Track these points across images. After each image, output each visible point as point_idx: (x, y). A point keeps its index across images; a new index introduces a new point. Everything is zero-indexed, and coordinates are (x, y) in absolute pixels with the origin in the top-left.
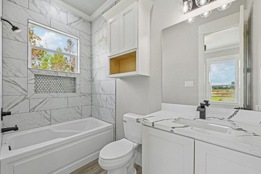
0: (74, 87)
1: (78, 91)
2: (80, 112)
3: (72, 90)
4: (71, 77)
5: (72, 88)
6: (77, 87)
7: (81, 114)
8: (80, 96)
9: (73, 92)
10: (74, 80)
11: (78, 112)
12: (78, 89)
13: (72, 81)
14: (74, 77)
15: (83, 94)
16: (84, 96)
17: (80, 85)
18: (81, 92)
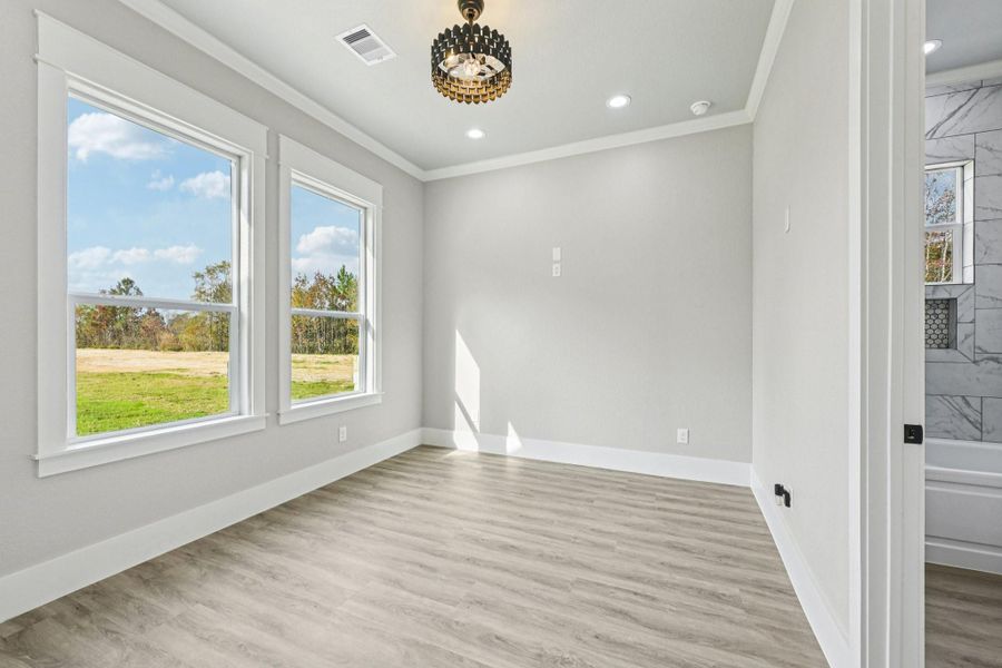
0: (945, 331)
1: (964, 346)
2: (974, 416)
3: (938, 341)
4: (935, 297)
5: (938, 332)
6: (962, 330)
7: (979, 426)
8: (975, 362)
9: (943, 346)
10: (947, 309)
11: (966, 417)
12: (967, 337)
13: (938, 311)
14: (946, 296)
15: (986, 355)
16: (991, 362)
17: (973, 322)
18: (980, 348)
